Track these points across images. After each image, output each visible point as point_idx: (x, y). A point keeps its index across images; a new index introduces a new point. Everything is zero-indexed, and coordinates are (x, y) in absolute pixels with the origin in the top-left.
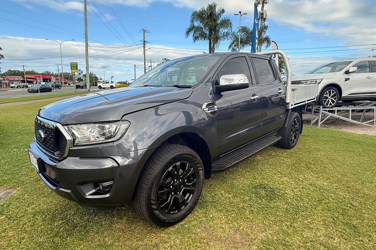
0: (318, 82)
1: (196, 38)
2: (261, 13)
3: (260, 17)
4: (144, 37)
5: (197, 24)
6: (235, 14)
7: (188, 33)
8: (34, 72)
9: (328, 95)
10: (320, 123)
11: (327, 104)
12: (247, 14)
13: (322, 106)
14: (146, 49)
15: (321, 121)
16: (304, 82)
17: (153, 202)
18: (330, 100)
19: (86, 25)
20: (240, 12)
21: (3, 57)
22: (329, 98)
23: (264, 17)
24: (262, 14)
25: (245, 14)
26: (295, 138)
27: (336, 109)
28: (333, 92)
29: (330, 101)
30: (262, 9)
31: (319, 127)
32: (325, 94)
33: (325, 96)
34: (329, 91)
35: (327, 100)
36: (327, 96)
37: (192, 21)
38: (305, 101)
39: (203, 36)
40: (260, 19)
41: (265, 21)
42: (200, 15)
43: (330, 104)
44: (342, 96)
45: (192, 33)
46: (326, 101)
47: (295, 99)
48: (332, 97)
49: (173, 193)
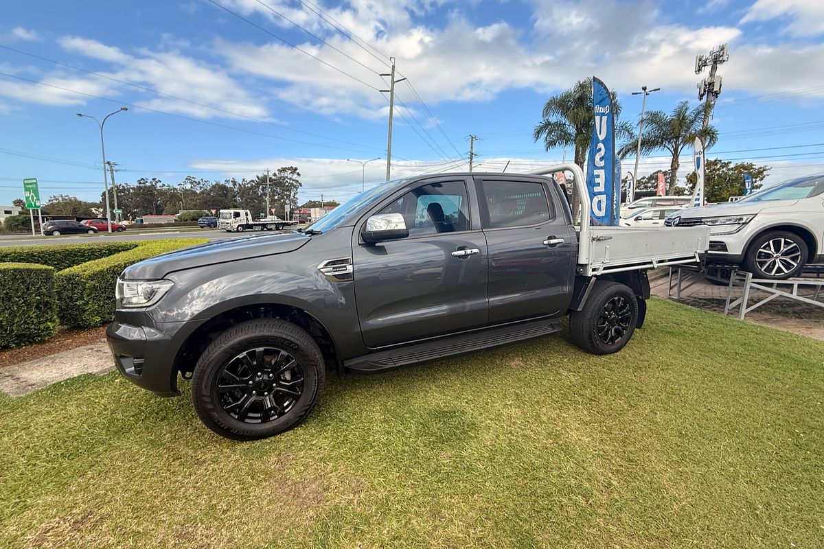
0: (744, 221)
1: (551, 144)
2: (707, 83)
3: (705, 91)
4: (472, 148)
5: (553, 119)
6: (633, 94)
7: (538, 134)
8: (335, 203)
9: (773, 250)
10: (744, 311)
11: (769, 269)
12: (659, 89)
13: (751, 275)
14: (473, 165)
15: (748, 306)
16: (707, 222)
17: (206, 399)
18: (777, 261)
19: (390, 136)
20: (644, 89)
21: (301, 186)
22: (775, 255)
23: (715, 90)
24: (710, 84)
25: (654, 90)
26: (619, 333)
27: (796, 282)
28: (787, 243)
29: (779, 264)
30: (711, 75)
31: (742, 318)
32: (764, 248)
33: (761, 252)
34: (773, 242)
35: (770, 261)
36: (770, 252)
37: (546, 112)
38: (651, 263)
39: (564, 138)
40: (704, 95)
41: (717, 97)
42: (560, 104)
43: (779, 270)
44: (818, 253)
45: (544, 135)
46: (766, 262)
47: (607, 257)
48: (786, 254)
49: (254, 392)
